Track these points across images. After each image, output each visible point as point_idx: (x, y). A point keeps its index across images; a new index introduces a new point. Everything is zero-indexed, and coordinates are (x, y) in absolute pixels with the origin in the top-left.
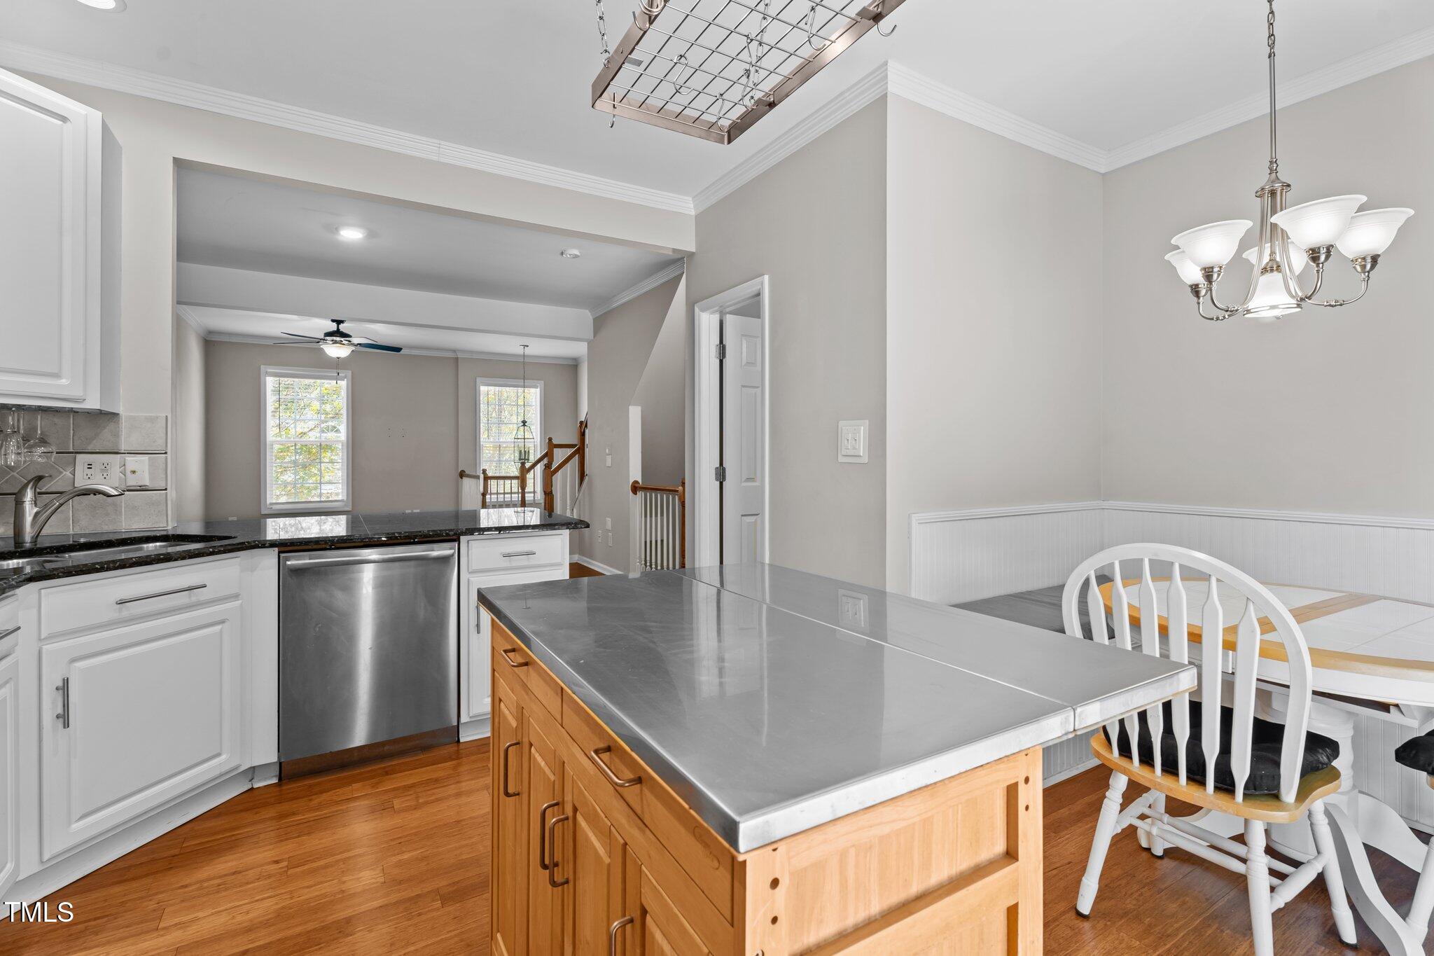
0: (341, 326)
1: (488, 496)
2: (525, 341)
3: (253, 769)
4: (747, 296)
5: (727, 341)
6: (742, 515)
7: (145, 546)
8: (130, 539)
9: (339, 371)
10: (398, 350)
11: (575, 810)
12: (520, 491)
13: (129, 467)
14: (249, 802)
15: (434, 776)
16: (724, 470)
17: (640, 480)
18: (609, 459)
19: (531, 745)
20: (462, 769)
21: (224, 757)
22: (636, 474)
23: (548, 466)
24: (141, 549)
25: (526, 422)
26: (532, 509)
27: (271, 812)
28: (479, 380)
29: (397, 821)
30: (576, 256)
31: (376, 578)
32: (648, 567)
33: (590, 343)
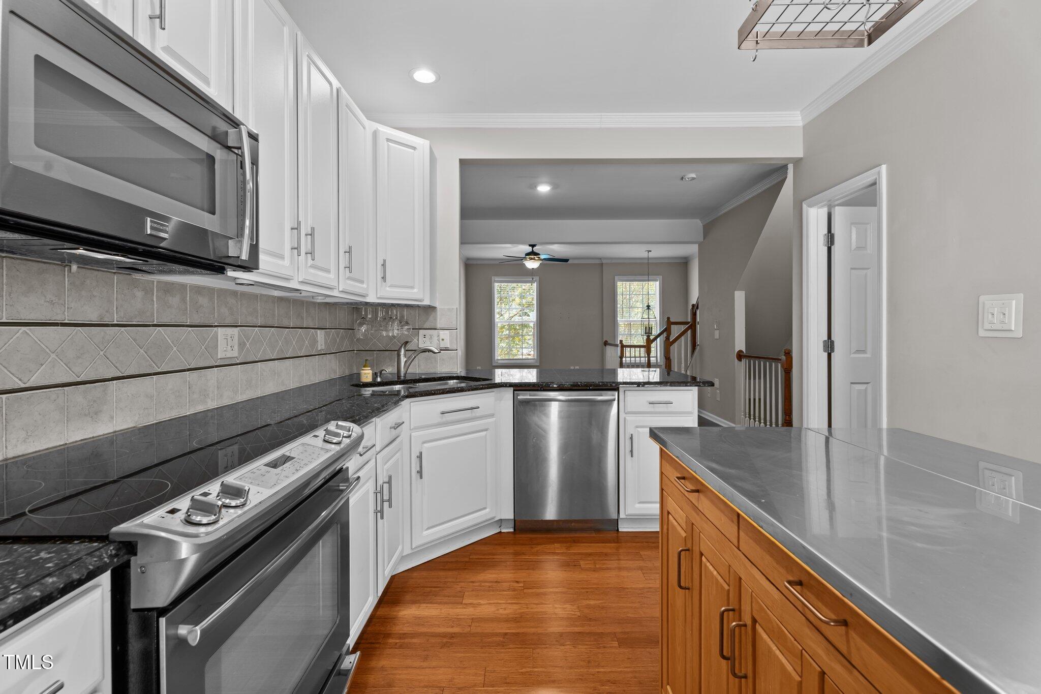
0: (534, 248)
1: (624, 359)
2: (649, 247)
3: (501, 520)
4: (864, 186)
5: (836, 230)
6: (851, 383)
7: (449, 381)
8: (442, 377)
9: (534, 277)
10: (566, 260)
11: (754, 621)
12: (646, 356)
13: (441, 337)
14: (497, 540)
15: (605, 551)
16: (832, 343)
17: (744, 350)
18: (717, 333)
19: (702, 554)
20: (621, 551)
21: (487, 510)
22: (740, 344)
23: (668, 338)
24: (447, 384)
25: (650, 306)
26: (654, 369)
27: (510, 550)
28: (616, 278)
29: (583, 576)
30: (693, 179)
31: (560, 412)
32: (757, 422)
33: (701, 245)
